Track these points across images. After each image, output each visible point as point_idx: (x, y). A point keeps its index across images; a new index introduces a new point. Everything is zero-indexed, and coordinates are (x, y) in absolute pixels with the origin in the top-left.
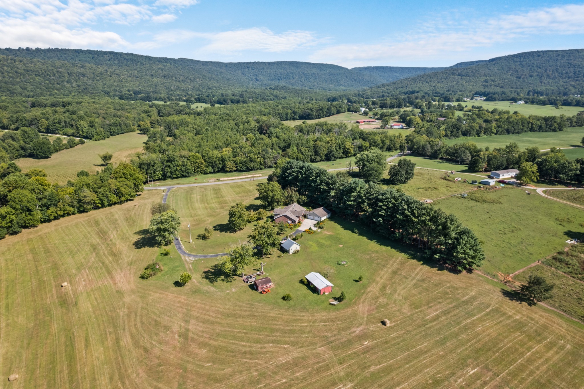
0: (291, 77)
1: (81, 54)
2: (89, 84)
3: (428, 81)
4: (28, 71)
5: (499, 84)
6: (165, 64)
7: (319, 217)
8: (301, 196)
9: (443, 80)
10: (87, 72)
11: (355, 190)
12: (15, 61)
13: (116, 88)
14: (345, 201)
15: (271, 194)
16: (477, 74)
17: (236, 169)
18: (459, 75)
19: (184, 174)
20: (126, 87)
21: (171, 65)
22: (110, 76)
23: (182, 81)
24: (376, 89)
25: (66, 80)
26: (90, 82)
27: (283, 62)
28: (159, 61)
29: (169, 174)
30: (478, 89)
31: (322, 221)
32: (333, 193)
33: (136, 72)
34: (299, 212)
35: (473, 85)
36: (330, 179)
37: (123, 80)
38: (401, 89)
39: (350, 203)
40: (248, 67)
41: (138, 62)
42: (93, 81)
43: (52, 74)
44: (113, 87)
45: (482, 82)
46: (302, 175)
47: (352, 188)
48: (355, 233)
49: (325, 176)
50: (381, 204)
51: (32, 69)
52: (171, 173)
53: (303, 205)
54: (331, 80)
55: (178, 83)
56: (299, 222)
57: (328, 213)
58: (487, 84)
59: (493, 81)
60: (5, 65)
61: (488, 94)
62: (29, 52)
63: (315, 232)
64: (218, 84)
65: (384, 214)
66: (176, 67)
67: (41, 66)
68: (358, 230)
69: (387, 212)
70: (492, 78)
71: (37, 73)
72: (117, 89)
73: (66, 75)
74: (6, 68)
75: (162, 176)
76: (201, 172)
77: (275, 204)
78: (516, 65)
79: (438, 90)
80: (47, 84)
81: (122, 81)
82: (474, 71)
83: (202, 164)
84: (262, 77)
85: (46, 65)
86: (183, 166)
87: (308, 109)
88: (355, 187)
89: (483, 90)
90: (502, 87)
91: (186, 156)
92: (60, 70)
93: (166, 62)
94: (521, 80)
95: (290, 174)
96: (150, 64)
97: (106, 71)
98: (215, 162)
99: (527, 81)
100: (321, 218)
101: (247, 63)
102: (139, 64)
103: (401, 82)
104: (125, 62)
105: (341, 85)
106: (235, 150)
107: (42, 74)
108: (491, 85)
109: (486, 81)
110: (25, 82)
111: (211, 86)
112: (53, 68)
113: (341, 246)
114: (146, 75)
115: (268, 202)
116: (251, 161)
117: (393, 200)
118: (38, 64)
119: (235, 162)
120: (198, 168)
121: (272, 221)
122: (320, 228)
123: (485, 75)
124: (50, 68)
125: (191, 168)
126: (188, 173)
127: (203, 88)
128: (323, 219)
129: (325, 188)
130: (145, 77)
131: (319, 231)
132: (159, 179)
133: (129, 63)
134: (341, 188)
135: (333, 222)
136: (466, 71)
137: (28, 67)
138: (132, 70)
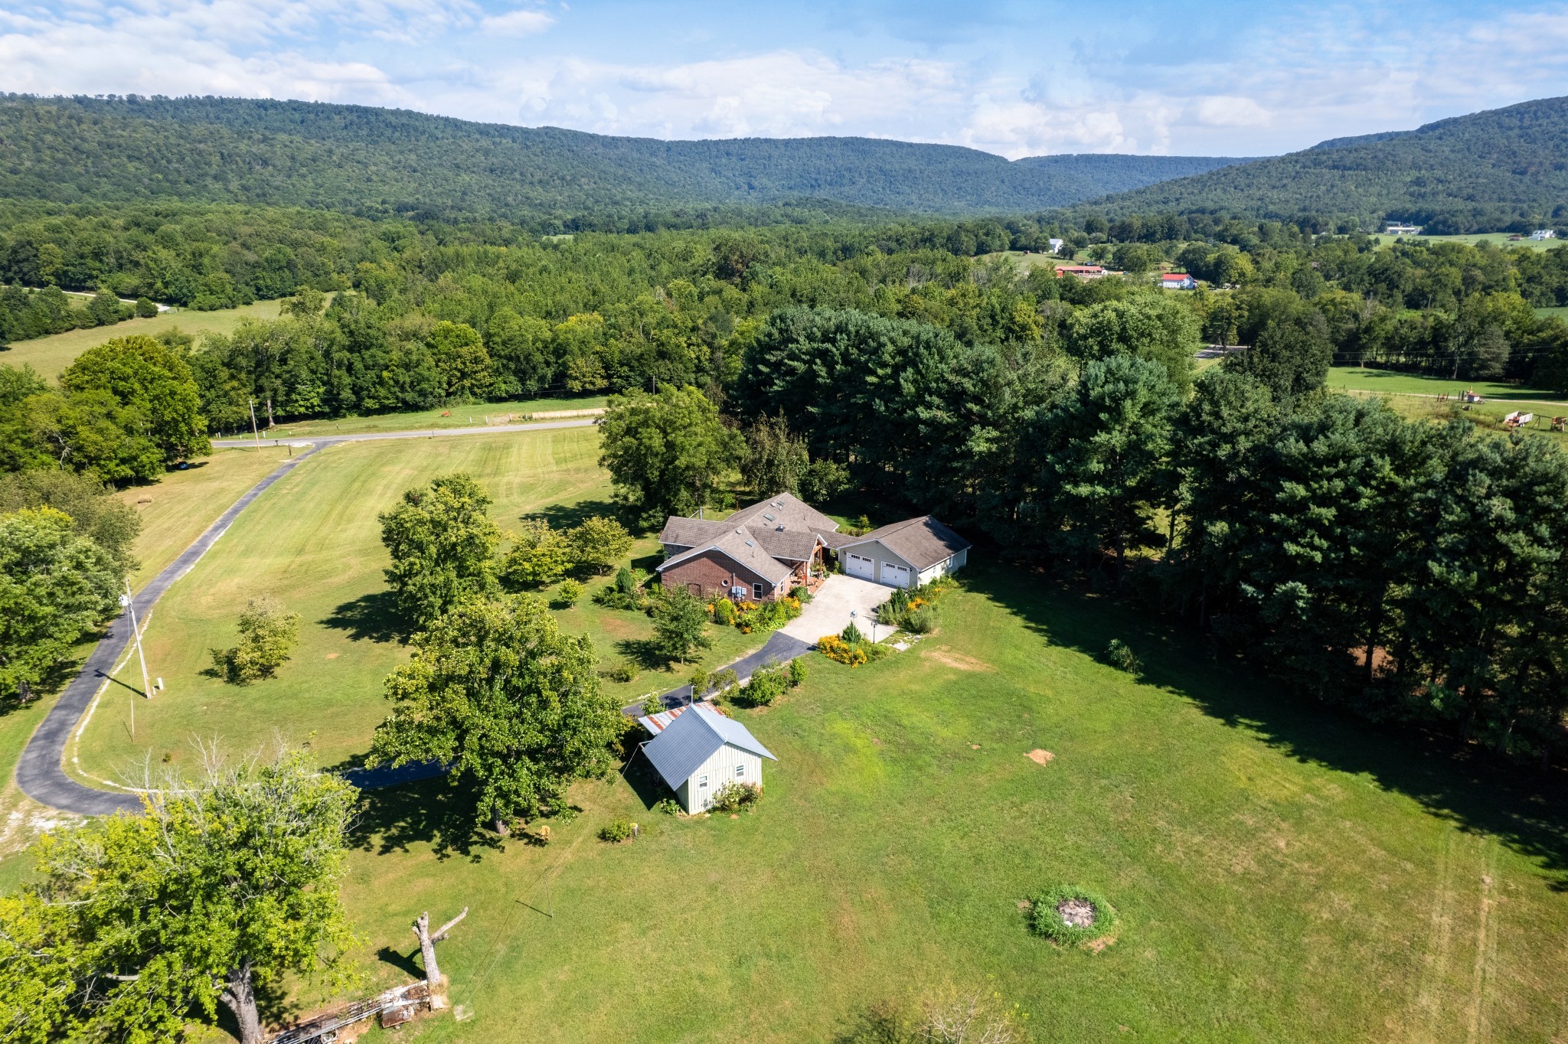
0: (845, 181)
1: (271, 111)
2: (277, 183)
3: (1243, 185)
4: (109, 146)
5: (1460, 189)
6: (497, 140)
7: (904, 566)
8: (819, 464)
9: (1285, 181)
10: (275, 153)
11: (1117, 414)
12: (80, 121)
13: (349, 197)
14: (1054, 481)
15: (657, 442)
16: (1389, 164)
17: (605, 383)
18: (1335, 167)
19: (410, 396)
20: (380, 194)
21: (514, 141)
22: (340, 166)
23: (540, 181)
24: (1088, 207)
25: (213, 172)
26: (278, 181)
27: (826, 139)
28: (481, 133)
29: (347, 394)
30: (1397, 205)
31: (922, 591)
32: (981, 442)
33: (413, 157)
34: (794, 536)
35: (1379, 195)
36: (966, 375)
37: (374, 177)
38: (1162, 207)
39: (1084, 490)
40: (728, 154)
41: (423, 133)
42: (289, 177)
43: (174, 158)
44: (342, 194)
45: (1405, 184)
46: (830, 365)
47: (1099, 405)
48: (1116, 664)
49: (942, 359)
50: (1301, 491)
51: (121, 141)
52: (357, 390)
53: (830, 506)
54: (959, 189)
55: (527, 189)
56: (792, 594)
57: (953, 546)
58: (1423, 190)
59: (1440, 181)
60: (48, 131)
61: (1429, 217)
62: (135, 107)
63: (875, 653)
64: (641, 194)
65: (1318, 557)
66: (527, 147)
67: (149, 135)
68: (1135, 651)
69: (1340, 543)
70: (1439, 173)
71: (136, 154)
72: (353, 198)
73: (216, 159)
74: (49, 138)
75: (325, 401)
76: (474, 394)
77: (684, 494)
78: (1508, 138)
79: (1271, 207)
80: (159, 181)
81: (369, 180)
82: (1381, 155)
83: (477, 360)
84: (764, 181)
85: (163, 134)
86: (407, 367)
87: (890, 238)
88: (1117, 400)
89: (1412, 208)
90: (1470, 198)
91: (425, 332)
92: (201, 146)
93: (501, 136)
94: (1527, 179)
95: (777, 366)
96: (454, 137)
97: (330, 151)
98: (528, 358)
99: (1546, 181)
100: (914, 572)
101: (726, 141)
102: (423, 138)
103: (1162, 189)
104: (388, 132)
105: (987, 202)
106: (613, 320)
107: (150, 154)
108: (1435, 194)
109: (1418, 182)
110: (97, 174)
111: (619, 197)
112: (182, 142)
113: (1040, 756)
114: (441, 165)
115: (647, 486)
116: (662, 355)
117: (1385, 467)
118: (141, 133)
119: (602, 359)
120: (464, 375)
121: (648, 585)
122: (909, 627)
123: (1415, 166)
124: (173, 140)
125: (434, 374)
126: (423, 393)
127: (597, 202)
128: (925, 578)
129: (943, 416)
130: (437, 170)
131: (902, 646)
132: (314, 416)
133: (397, 134)
134: (1029, 413)
135: (981, 598)
136: (1355, 154)
137: (111, 136)
138: (402, 152)
